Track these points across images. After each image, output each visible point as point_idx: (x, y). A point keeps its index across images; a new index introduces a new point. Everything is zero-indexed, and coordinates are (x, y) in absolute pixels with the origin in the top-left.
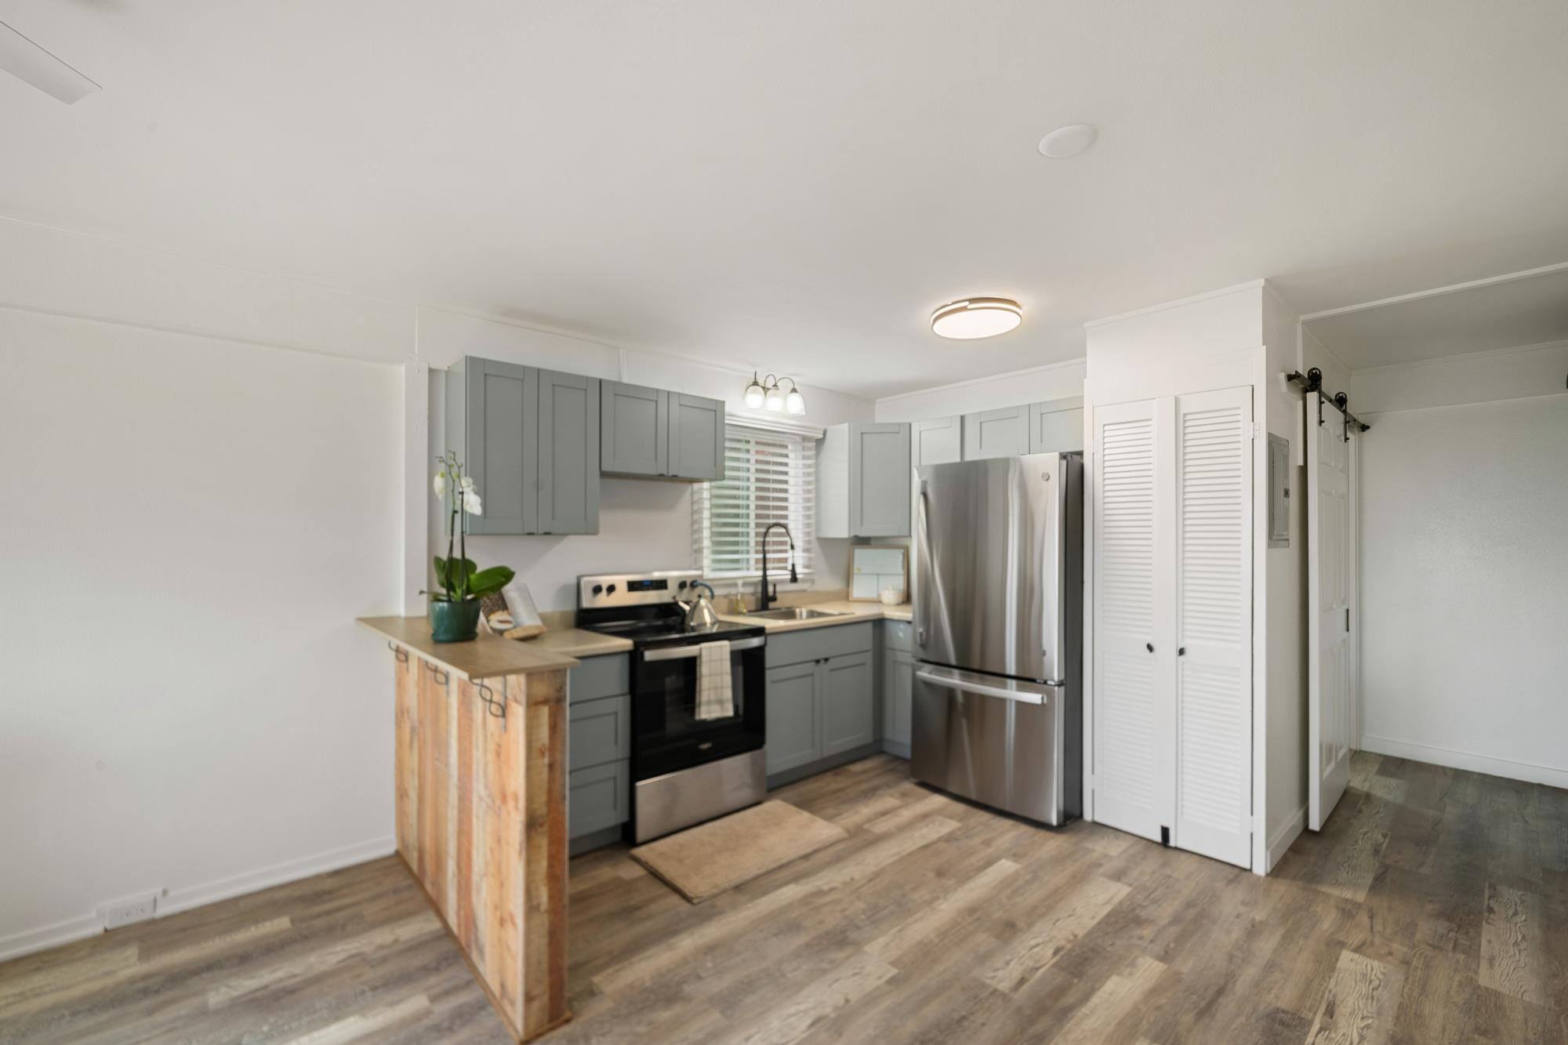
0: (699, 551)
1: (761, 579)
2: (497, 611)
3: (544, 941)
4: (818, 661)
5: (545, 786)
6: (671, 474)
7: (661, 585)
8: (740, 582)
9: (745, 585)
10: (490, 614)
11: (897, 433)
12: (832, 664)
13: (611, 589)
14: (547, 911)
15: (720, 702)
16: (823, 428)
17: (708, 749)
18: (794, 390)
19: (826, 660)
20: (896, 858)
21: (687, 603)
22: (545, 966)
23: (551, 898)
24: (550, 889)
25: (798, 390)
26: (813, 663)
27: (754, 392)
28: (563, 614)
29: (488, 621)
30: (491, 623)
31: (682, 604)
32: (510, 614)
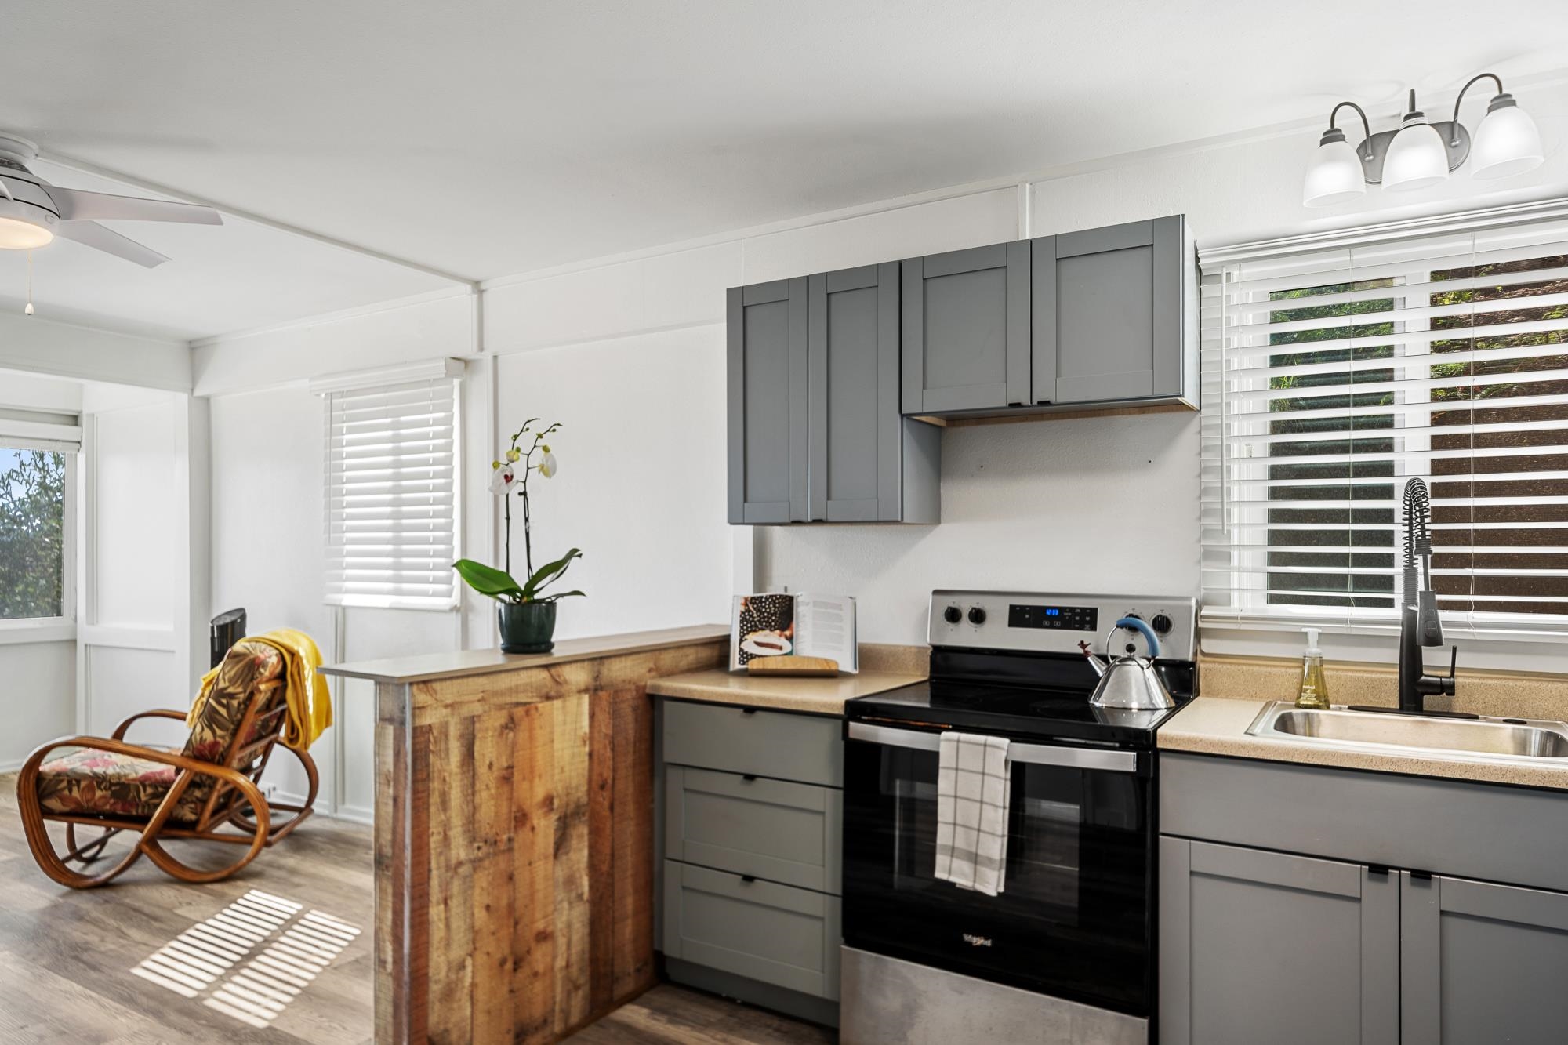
4: (1379, 870)
7: (1083, 618)
8: (1313, 631)
9: (1323, 638)
19: (1422, 876)
29: (741, 641)
30: (743, 646)
32: (790, 639)
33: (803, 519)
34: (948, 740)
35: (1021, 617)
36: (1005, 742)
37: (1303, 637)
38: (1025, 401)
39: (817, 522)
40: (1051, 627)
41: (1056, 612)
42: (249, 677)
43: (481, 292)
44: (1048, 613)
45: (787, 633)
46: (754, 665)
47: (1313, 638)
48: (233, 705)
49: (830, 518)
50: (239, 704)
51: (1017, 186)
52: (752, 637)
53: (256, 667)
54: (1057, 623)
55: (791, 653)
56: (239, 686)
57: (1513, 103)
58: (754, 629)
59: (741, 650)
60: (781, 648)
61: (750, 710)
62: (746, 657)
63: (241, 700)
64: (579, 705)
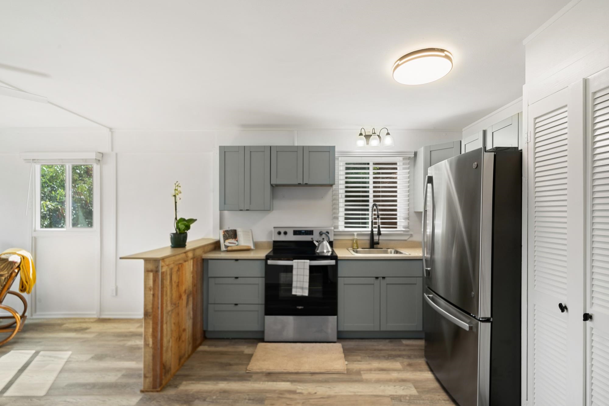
0: (336, 218)
1: (370, 232)
2: (230, 239)
3: (151, 358)
4: (377, 278)
5: (151, 302)
6: (304, 183)
7: (310, 233)
8: (355, 233)
10: (226, 240)
11: (453, 147)
12: (387, 280)
13: (285, 233)
14: (151, 348)
15: (302, 288)
16: (413, 151)
17: (301, 309)
18: (388, 134)
19: (384, 278)
20: (352, 394)
21: (317, 242)
22: (151, 367)
23: (153, 343)
24: (153, 340)
25: (390, 133)
26: (375, 278)
27: (361, 139)
28: (269, 242)
29: (224, 242)
31: (315, 242)
32: (237, 241)
33: (243, 209)
34: (295, 262)
35: (296, 233)
36: (308, 261)
37: (353, 235)
38: (302, 183)
39: (247, 210)
40: (303, 235)
41: (304, 232)
42: (11, 267)
43: (112, 132)
44: (302, 232)
45: (236, 239)
46: (229, 249)
47: (356, 235)
48: (2, 279)
49: (251, 209)
50: (5, 278)
51: (293, 131)
52: (227, 241)
53: (14, 264)
54: (305, 234)
55: (238, 245)
56: (5, 271)
57: (390, 134)
58: (227, 239)
59: (225, 245)
60: (235, 244)
61: (237, 260)
62: (227, 247)
63: (6, 277)
64: (191, 263)
